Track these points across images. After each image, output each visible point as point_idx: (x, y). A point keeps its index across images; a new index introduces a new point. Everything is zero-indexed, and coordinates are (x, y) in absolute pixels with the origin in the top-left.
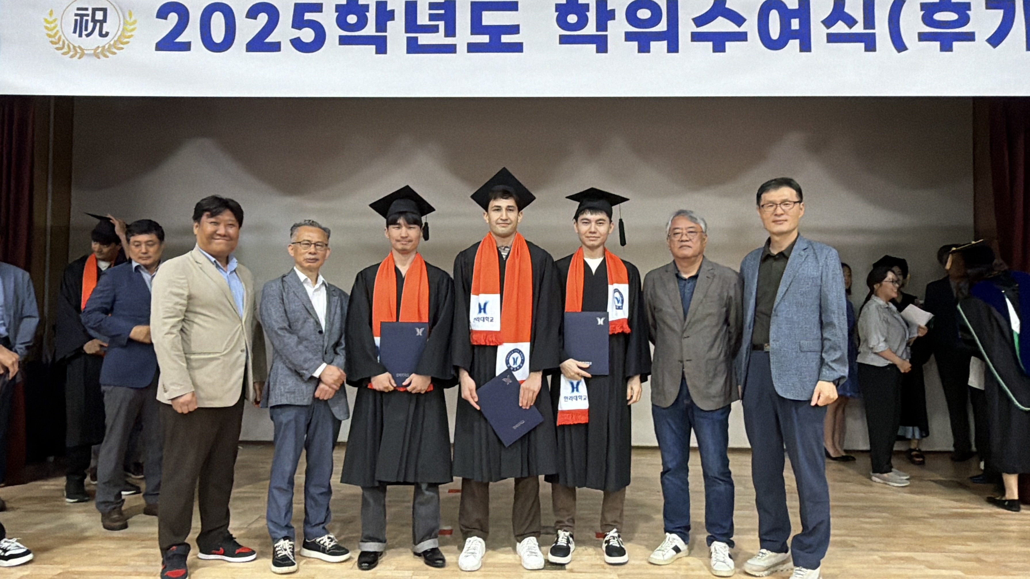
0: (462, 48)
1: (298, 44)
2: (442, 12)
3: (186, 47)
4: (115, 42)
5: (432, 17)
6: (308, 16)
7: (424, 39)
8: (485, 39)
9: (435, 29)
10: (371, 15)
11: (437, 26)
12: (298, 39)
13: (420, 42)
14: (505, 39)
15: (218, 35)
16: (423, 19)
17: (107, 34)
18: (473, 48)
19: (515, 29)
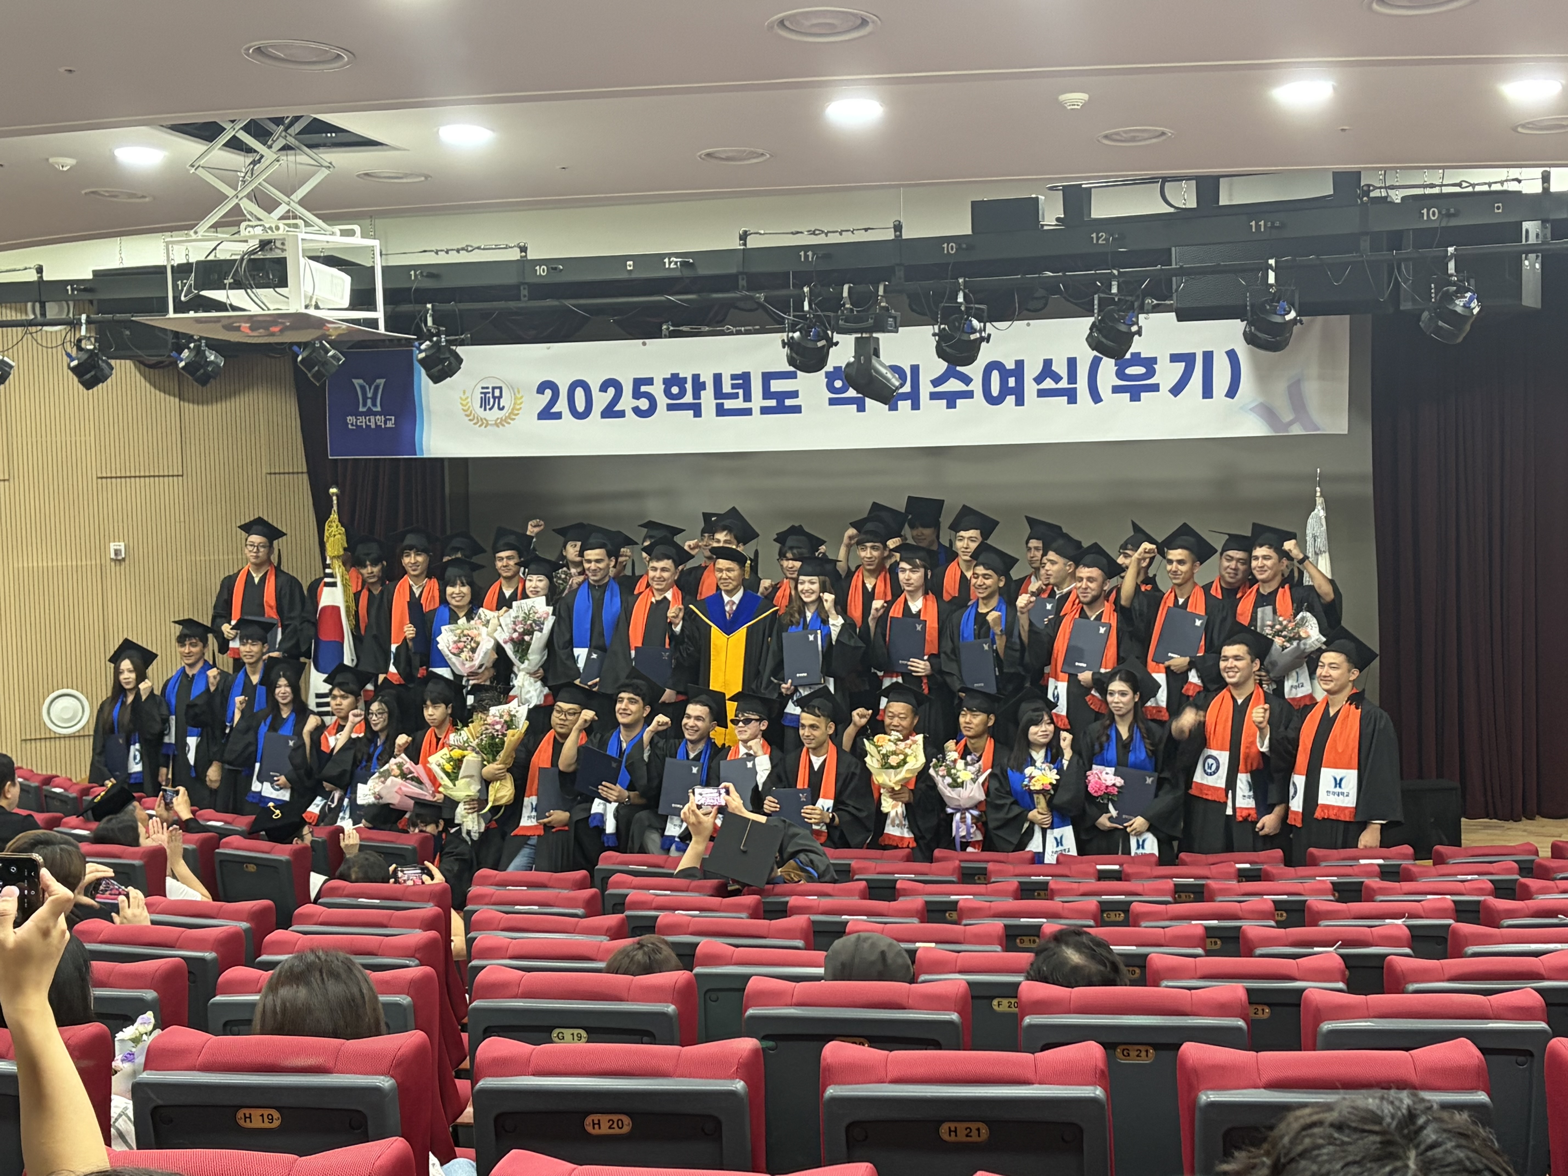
0: (756, 411)
1: (637, 411)
2: (741, 381)
3: (558, 416)
4: (510, 414)
5: (734, 386)
6: (643, 389)
7: (729, 404)
8: (773, 403)
9: (735, 396)
10: (689, 386)
11: (738, 393)
12: (637, 407)
13: (726, 407)
14: (788, 402)
15: (580, 406)
16: (727, 388)
17: (504, 407)
18: (765, 411)
19: (794, 394)
